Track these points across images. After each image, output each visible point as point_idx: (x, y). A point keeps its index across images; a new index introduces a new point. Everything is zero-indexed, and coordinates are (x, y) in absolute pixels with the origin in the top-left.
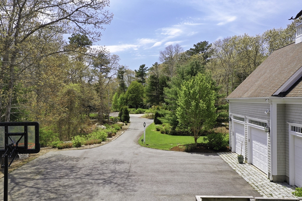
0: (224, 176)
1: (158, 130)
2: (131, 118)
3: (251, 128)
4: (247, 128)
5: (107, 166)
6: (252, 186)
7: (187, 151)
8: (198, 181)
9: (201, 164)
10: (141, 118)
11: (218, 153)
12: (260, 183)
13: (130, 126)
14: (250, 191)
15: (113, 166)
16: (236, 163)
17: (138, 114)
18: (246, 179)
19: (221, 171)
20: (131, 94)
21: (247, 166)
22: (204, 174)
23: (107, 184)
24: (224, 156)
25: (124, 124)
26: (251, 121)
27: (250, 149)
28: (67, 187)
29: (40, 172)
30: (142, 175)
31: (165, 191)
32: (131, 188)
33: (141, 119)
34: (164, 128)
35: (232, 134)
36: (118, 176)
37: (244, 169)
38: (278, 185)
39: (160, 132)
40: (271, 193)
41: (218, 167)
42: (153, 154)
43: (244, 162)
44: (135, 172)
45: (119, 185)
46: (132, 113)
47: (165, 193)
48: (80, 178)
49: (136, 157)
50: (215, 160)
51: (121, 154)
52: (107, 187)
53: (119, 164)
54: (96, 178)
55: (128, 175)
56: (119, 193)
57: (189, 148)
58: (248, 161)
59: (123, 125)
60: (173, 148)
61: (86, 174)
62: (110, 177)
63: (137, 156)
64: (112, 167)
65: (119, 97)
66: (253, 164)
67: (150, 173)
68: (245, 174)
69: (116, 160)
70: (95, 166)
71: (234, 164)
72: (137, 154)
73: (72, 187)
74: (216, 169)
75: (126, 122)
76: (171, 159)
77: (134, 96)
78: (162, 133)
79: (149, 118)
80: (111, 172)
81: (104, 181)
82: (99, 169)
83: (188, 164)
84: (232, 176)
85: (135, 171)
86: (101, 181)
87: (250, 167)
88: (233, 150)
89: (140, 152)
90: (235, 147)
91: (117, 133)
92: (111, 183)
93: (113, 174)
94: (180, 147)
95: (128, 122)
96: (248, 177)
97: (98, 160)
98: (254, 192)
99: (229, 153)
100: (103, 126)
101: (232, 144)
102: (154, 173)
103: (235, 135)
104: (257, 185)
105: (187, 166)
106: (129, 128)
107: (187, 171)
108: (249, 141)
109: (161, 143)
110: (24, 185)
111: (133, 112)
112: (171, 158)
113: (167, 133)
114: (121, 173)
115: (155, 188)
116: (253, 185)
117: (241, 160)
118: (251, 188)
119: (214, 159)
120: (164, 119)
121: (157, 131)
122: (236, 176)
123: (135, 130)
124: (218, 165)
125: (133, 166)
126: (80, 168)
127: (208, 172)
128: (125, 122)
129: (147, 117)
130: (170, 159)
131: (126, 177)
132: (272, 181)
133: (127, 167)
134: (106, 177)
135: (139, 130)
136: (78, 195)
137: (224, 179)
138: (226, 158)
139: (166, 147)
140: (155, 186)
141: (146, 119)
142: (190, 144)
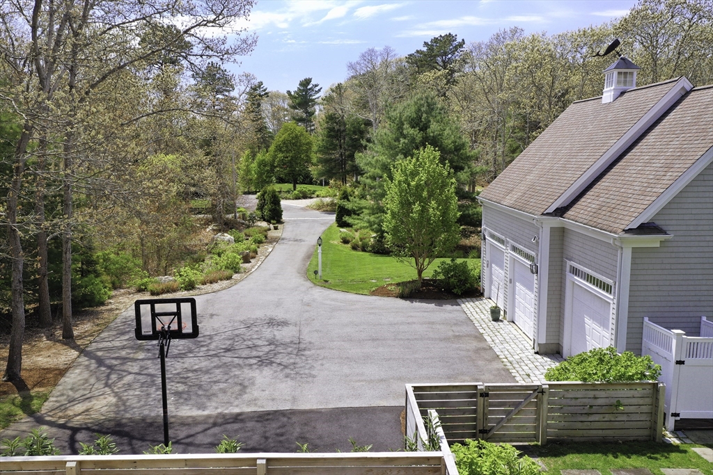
0: (462, 345)
1: (345, 241)
2: (286, 209)
3: (514, 260)
4: (508, 259)
5: (257, 331)
6: (503, 362)
7: (402, 296)
8: (417, 356)
9: (425, 323)
10: (307, 210)
11: (459, 300)
12: (517, 357)
13: (284, 231)
14: (498, 370)
15: (269, 330)
16: (487, 320)
17: (299, 199)
18: (497, 350)
19: (459, 336)
20: (283, 152)
21: (504, 326)
22: (429, 342)
23: (266, 366)
24: (469, 307)
25: (272, 226)
26: (514, 249)
27: (511, 297)
28: (199, 373)
29: (140, 346)
30: (323, 348)
31: (362, 374)
32: (307, 371)
33: (307, 212)
34: (357, 235)
35: (485, 265)
36: (282, 351)
37: (499, 332)
38: (545, 358)
39: (349, 245)
40: (529, 372)
41: (454, 328)
42: (340, 304)
43: (500, 318)
44: (310, 343)
45: (286, 367)
46: (286, 198)
47: (363, 378)
48: (215, 355)
49: (307, 311)
50: (451, 315)
51: (278, 304)
52: (267, 371)
53: (280, 327)
54: (243, 355)
55: (299, 347)
56: (288, 379)
57: (407, 291)
58: (507, 316)
59: (270, 229)
60: (376, 290)
61: (224, 349)
62: (268, 353)
63: (308, 308)
64: (268, 333)
65: (253, 160)
66: (516, 322)
67: (335, 343)
68: (497, 341)
69: (272, 319)
70: (237, 332)
71: (482, 323)
72: (308, 305)
73: (207, 372)
74: (451, 333)
75: (275, 222)
76: (373, 313)
77: (289, 158)
78: (355, 248)
79: (324, 211)
80: (267, 343)
81: (260, 361)
82: (245, 338)
83: (402, 323)
84: (475, 344)
85: (310, 340)
86: (253, 361)
87: (511, 328)
88: (486, 294)
89: (314, 300)
90: (491, 289)
91: (258, 250)
92: (271, 363)
93: (273, 347)
94: (389, 288)
95: (279, 221)
96: (501, 347)
97: (238, 318)
98: (503, 372)
99: (478, 299)
100: (228, 236)
101: (485, 284)
102: (343, 343)
103: (491, 267)
104: (511, 359)
105: (401, 327)
106: (283, 237)
107: (399, 338)
108: (511, 282)
109: (353, 278)
110: (124, 371)
111: (289, 196)
112: (373, 311)
113: (364, 250)
114: (285, 345)
115: (346, 370)
116: (505, 360)
117: (495, 314)
118: (501, 366)
119: (450, 312)
120: (358, 219)
121: (343, 245)
122: (482, 345)
123: (296, 243)
124: (455, 324)
125: (305, 331)
126: (211, 337)
127: (436, 339)
128: (272, 221)
129: (320, 207)
130: (370, 313)
131: (295, 352)
132: (536, 353)
133: (295, 333)
134: (261, 354)
135: (304, 241)
136: (222, 386)
137: (461, 350)
138: (472, 310)
139: (362, 286)
140: (346, 367)
141: (317, 211)
142: (409, 282)
